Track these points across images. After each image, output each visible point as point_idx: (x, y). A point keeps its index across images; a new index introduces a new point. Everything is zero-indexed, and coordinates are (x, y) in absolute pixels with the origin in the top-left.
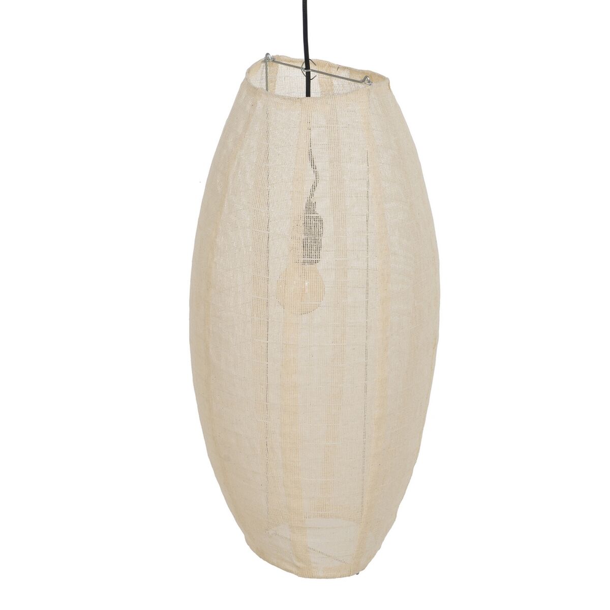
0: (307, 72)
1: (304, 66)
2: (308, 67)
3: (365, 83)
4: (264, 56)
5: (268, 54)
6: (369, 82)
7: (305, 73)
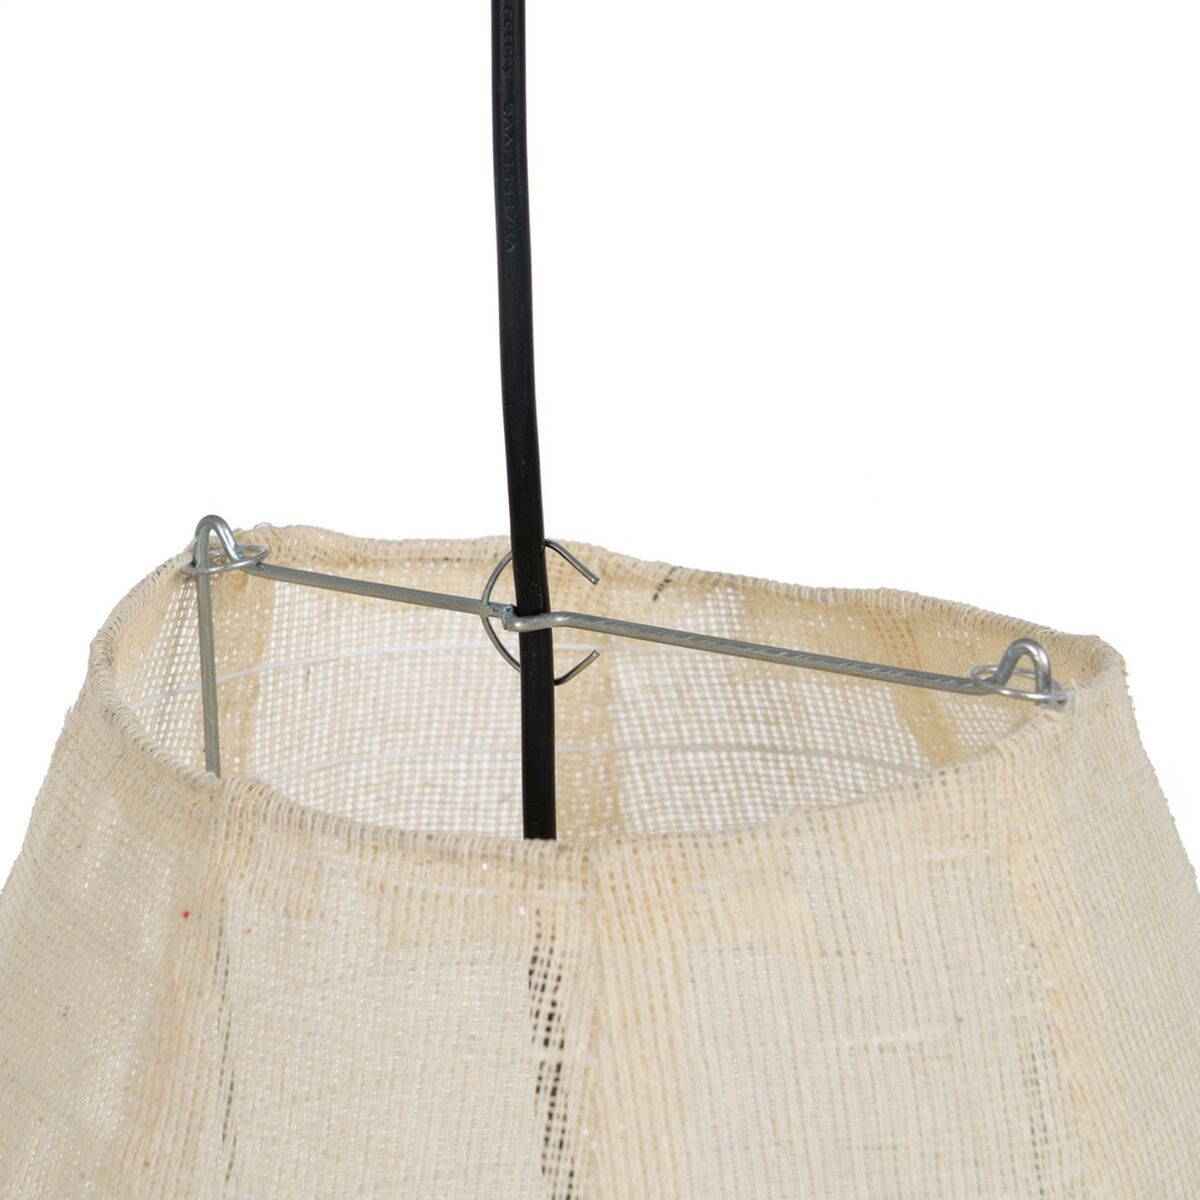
0: (525, 637)
1: (506, 592)
2: (532, 596)
3: (1017, 695)
4: (188, 536)
5: (210, 522)
6: (1046, 682)
7: (512, 643)
